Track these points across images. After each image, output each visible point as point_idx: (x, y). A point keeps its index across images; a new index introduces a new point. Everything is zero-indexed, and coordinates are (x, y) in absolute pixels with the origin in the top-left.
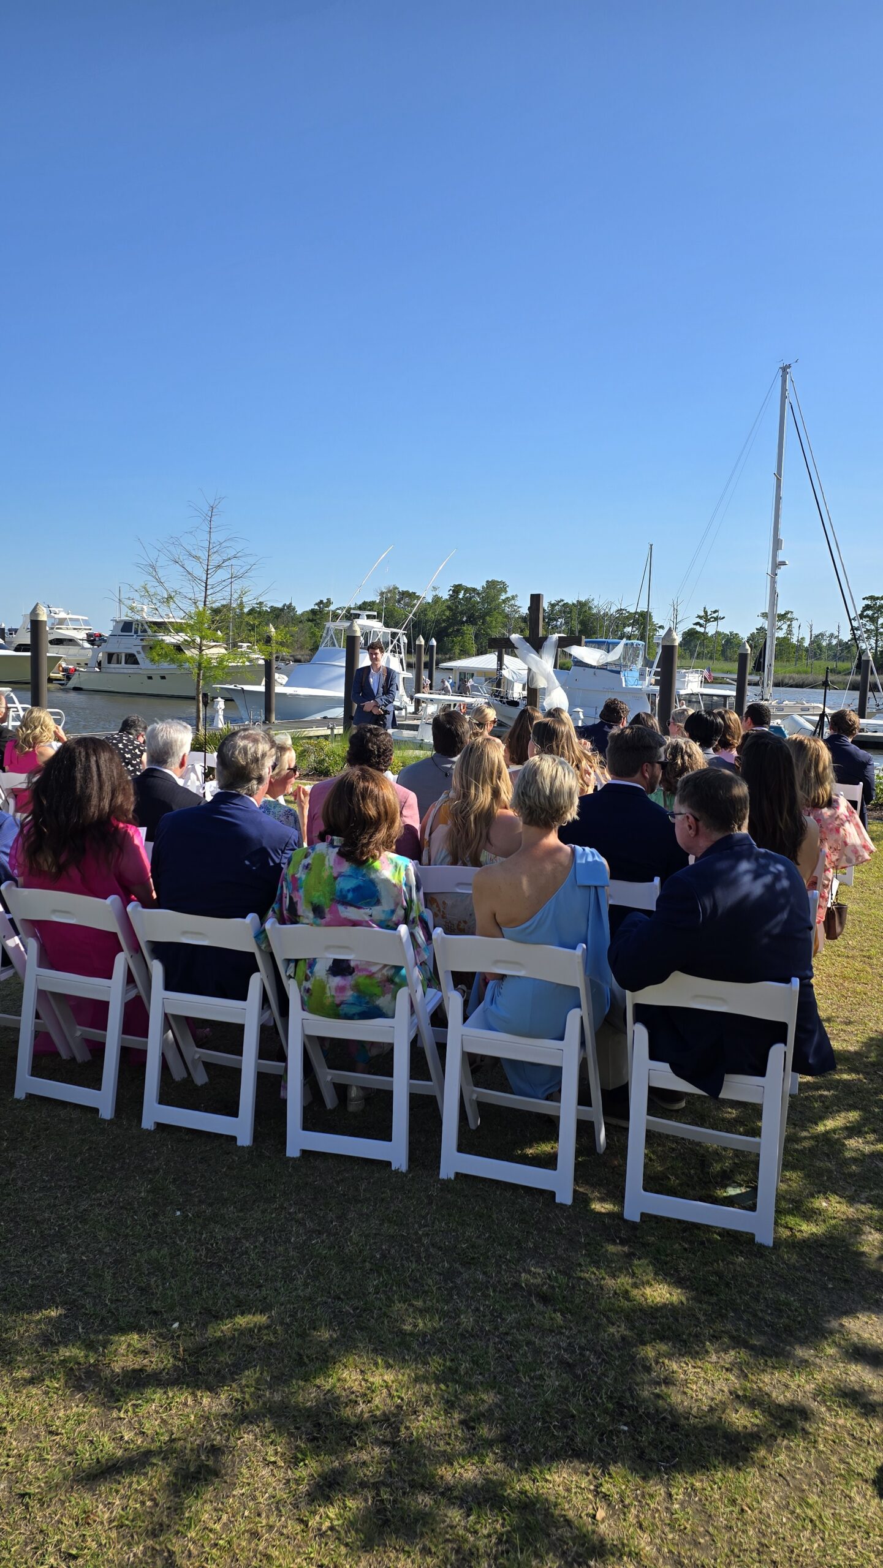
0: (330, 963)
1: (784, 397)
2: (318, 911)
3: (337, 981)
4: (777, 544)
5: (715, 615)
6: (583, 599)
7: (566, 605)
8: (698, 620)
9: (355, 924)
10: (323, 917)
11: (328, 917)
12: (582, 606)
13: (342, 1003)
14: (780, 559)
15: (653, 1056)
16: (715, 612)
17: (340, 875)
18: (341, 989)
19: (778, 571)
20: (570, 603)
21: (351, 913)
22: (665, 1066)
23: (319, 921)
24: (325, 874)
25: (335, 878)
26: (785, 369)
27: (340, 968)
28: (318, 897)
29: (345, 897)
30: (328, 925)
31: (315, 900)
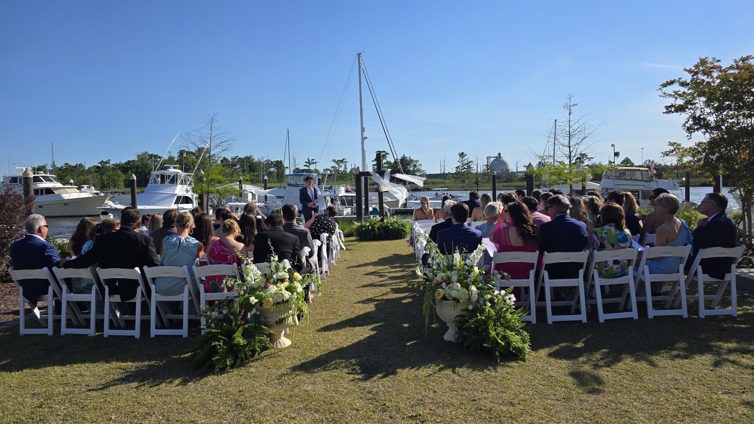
0: (613, 261)
1: (360, 67)
2: (613, 245)
3: (616, 266)
4: (363, 130)
5: (313, 161)
6: (248, 155)
7: (240, 158)
8: (306, 164)
9: (623, 248)
10: (614, 247)
11: (616, 247)
12: (248, 159)
13: (618, 272)
14: (364, 136)
15: (704, 273)
16: (313, 160)
17: (618, 234)
18: (617, 268)
19: (364, 141)
20: (242, 157)
21: (622, 245)
22: (707, 275)
23: (613, 248)
24: (613, 234)
25: (617, 235)
26: (359, 55)
27: (616, 262)
28: (612, 241)
29: (620, 240)
30: (616, 249)
31: (612, 242)
